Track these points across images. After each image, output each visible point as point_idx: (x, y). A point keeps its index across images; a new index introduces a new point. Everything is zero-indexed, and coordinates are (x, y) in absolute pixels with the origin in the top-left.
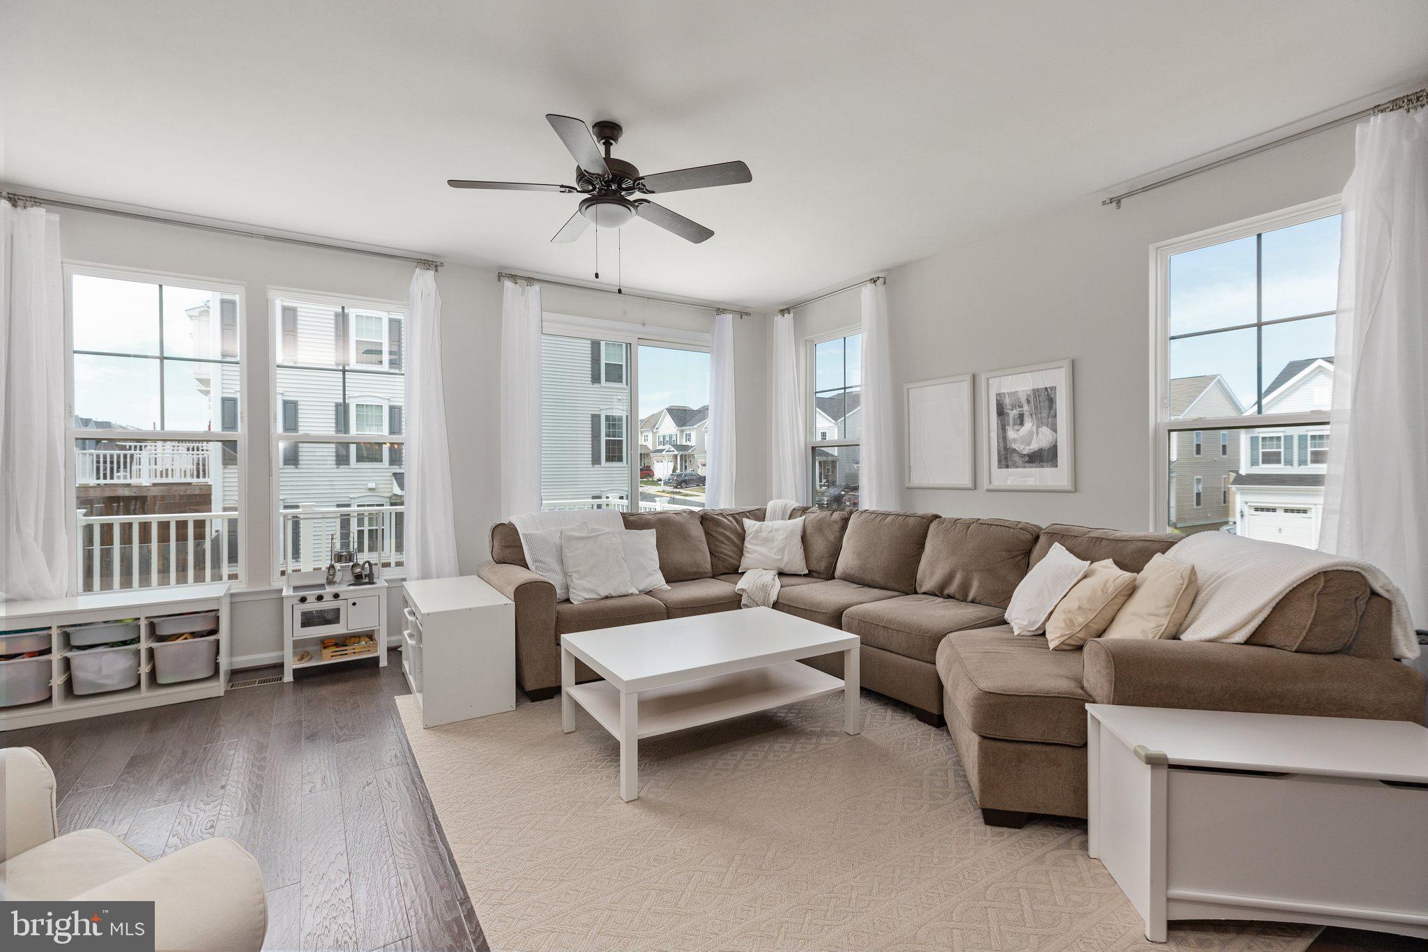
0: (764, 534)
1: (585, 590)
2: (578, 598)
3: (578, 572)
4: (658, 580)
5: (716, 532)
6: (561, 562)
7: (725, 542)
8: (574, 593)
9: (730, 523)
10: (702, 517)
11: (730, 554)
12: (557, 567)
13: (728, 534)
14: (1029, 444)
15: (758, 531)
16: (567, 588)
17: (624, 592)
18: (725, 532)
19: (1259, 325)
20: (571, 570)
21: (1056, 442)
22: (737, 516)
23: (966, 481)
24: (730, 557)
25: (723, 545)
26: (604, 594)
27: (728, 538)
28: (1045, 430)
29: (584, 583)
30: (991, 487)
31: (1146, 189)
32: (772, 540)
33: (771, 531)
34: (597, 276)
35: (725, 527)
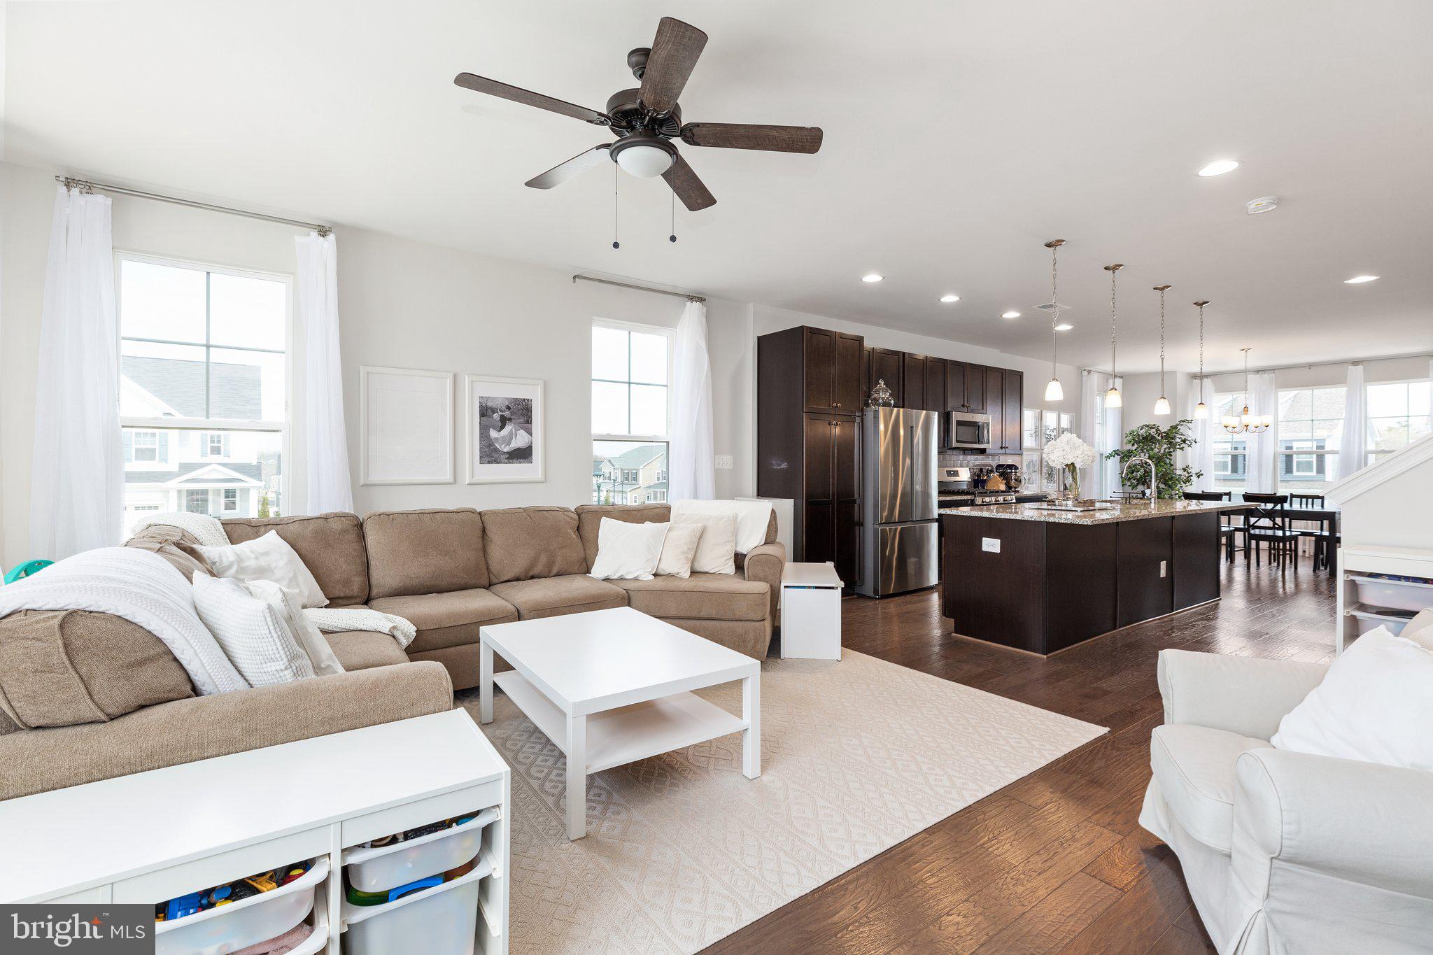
14: (509, 444)
19: (629, 383)
21: (532, 443)
23: (448, 477)
28: (522, 432)
30: (473, 481)
31: (600, 281)
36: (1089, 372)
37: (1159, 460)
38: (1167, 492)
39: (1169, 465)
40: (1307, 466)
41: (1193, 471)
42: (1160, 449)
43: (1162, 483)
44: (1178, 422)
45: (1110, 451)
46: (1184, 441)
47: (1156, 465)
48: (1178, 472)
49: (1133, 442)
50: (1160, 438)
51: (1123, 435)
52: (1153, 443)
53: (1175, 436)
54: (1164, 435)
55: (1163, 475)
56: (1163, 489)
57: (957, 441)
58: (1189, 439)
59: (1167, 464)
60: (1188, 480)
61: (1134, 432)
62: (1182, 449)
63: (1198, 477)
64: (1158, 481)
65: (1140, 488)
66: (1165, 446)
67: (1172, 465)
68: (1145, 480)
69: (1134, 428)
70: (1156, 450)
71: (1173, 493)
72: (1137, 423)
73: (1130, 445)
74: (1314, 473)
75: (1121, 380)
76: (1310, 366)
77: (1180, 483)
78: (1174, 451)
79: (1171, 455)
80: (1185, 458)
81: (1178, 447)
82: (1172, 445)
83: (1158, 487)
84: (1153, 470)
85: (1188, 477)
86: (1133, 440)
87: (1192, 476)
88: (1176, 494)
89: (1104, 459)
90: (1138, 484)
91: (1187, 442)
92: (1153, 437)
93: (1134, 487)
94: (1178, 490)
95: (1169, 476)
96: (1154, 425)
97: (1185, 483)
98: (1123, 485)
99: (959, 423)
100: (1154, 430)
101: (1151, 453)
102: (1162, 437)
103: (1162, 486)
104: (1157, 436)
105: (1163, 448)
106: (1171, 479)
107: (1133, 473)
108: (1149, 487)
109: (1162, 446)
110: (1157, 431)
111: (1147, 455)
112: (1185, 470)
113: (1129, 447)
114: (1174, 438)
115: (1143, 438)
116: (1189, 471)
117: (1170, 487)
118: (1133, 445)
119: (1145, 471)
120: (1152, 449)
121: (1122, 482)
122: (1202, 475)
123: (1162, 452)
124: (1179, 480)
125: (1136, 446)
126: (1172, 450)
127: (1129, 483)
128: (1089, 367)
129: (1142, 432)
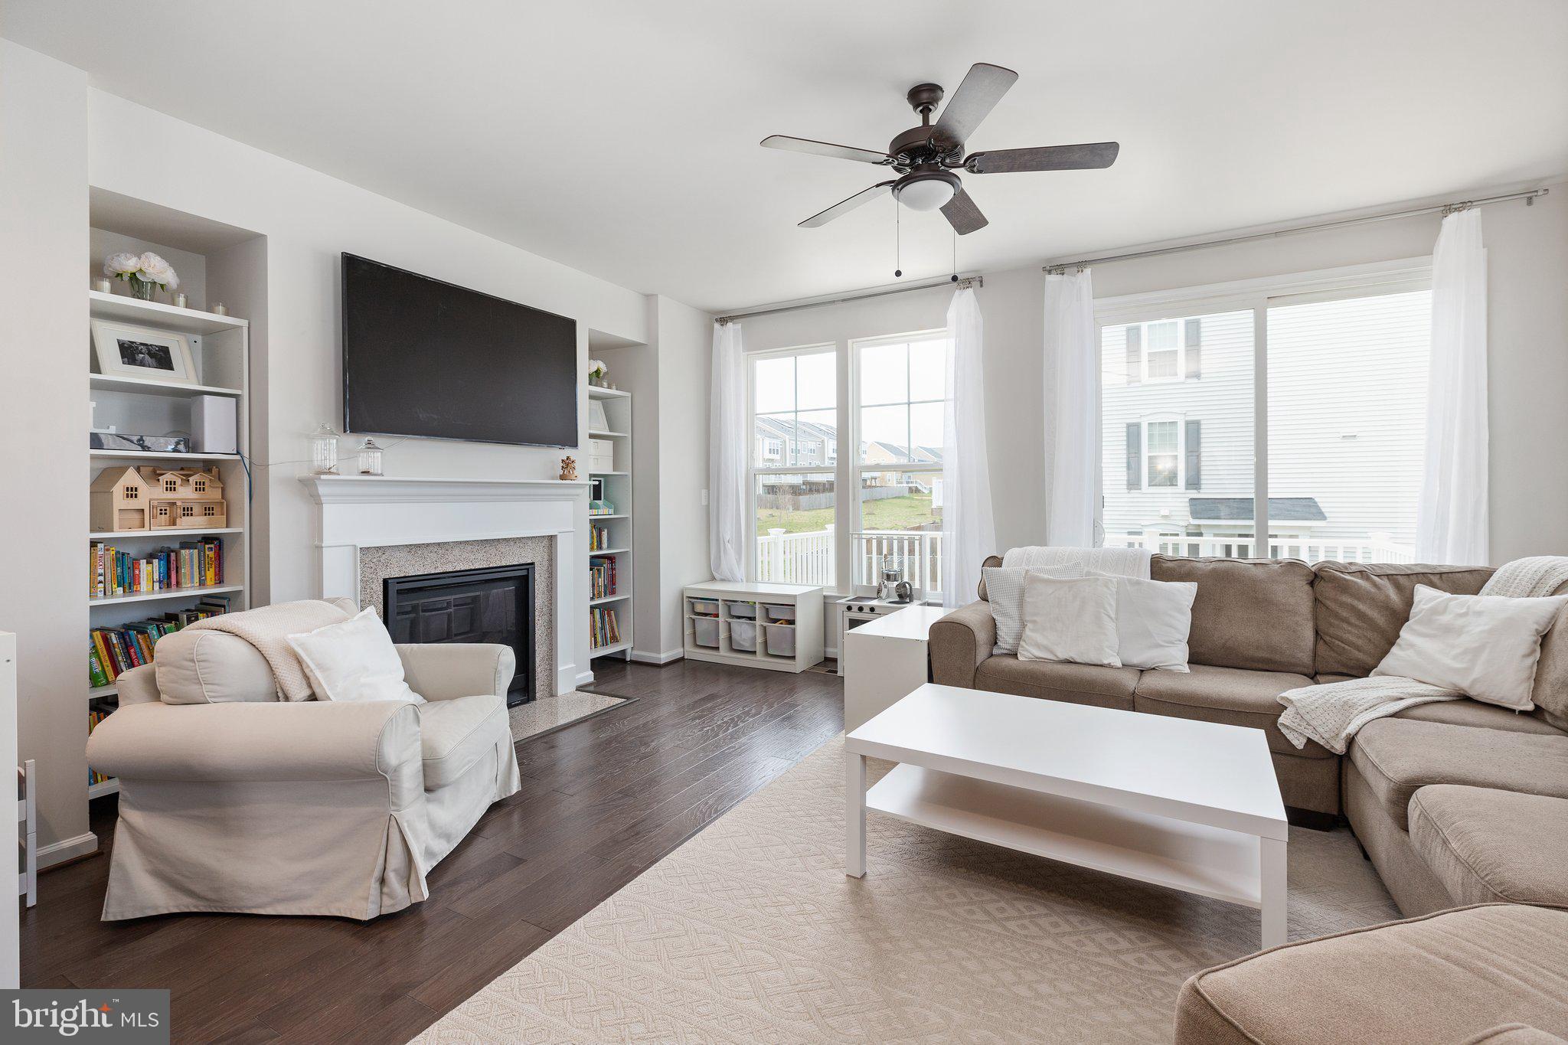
0: (1445, 619)
1: (1038, 646)
2: (1029, 653)
3: (1034, 622)
4: (1178, 655)
5: (1335, 601)
6: (1021, 604)
7: (1353, 620)
8: (1023, 647)
9: (1373, 590)
10: (1316, 575)
11: (1360, 642)
12: (1013, 611)
13: (1361, 607)
15: (1435, 611)
16: (1019, 637)
17: (1094, 659)
18: (1356, 603)
20: (1027, 619)
22: (1402, 580)
24: (1358, 649)
25: (1345, 626)
26: (1062, 655)
27: (1361, 616)
29: (1038, 638)
32: (1459, 631)
33: (1466, 614)
34: (898, 273)
35: (1358, 594)
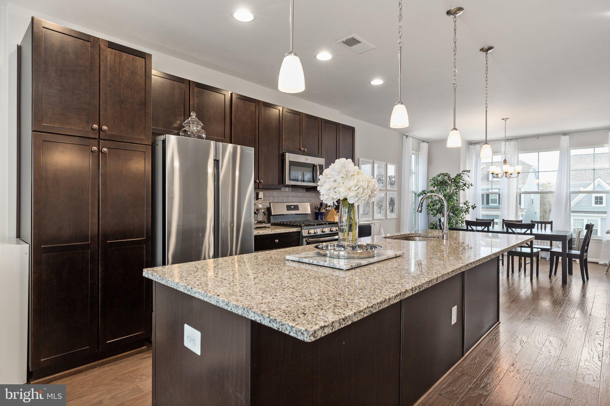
36: (407, 136)
37: (449, 197)
38: (454, 219)
39: (456, 201)
40: (494, 201)
41: (470, 205)
42: (450, 190)
43: (451, 213)
44: (461, 172)
45: (420, 191)
46: (465, 185)
47: (448, 201)
48: (461, 205)
49: (434, 185)
50: (450, 182)
51: (428, 180)
52: (446, 186)
53: (459, 181)
54: (453, 180)
55: (452, 207)
56: (452, 216)
57: (290, 179)
58: (467, 183)
59: (454, 200)
60: (467, 211)
61: (435, 178)
62: (464, 190)
63: (473, 208)
64: (449, 211)
65: (438, 215)
66: (453, 188)
67: (457, 201)
68: (441, 210)
69: (435, 175)
70: (448, 191)
71: (458, 219)
72: (436, 172)
73: (433, 187)
74: (498, 204)
75: (427, 144)
76: (538, 136)
77: (462, 213)
78: (459, 191)
79: (457, 194)
80: (465, 196)
81: (461, 188)
82: (458, 187)
83: (449, 215)
84: (445, 204)
85: (467, 208)
86: (434, 183)
87: (469, 208)
88: (460, 220)
89: (417, 197)
90: (437, 214)
91: (467, 185)
92: (446, 182)
93: (435, 215)
94: (461, 218)
95: (456, 208)
96: (447, 174)
97: (465, 212)
98: (428, 214)
99: (292, 163)
100: (447, 177)
101: (445, 192)
102: (452, 182)
103: (451, 214)
104: (448, 181)
105: (452, 189)
106: (457, 210)
107: (434, 206)
108: (443, 216)
109: (451, 188)
110: (448, 178)
111: (443, 194)
112: (465, 204)
113: (432, 188)
114: (458, 183)
115: (440, 183)
116: (468, 205)
117: (456, 215)
118: (434, 187)
119: (441, 204)
120: (446, 190)
121: (428, 212)
122: (476, 207)
123: (452, 192)
124: (461, 211)
125: (436, 188)
126: (457, 190)
127: (432, 213)
128: (406, 133)
129: (440, 179)
